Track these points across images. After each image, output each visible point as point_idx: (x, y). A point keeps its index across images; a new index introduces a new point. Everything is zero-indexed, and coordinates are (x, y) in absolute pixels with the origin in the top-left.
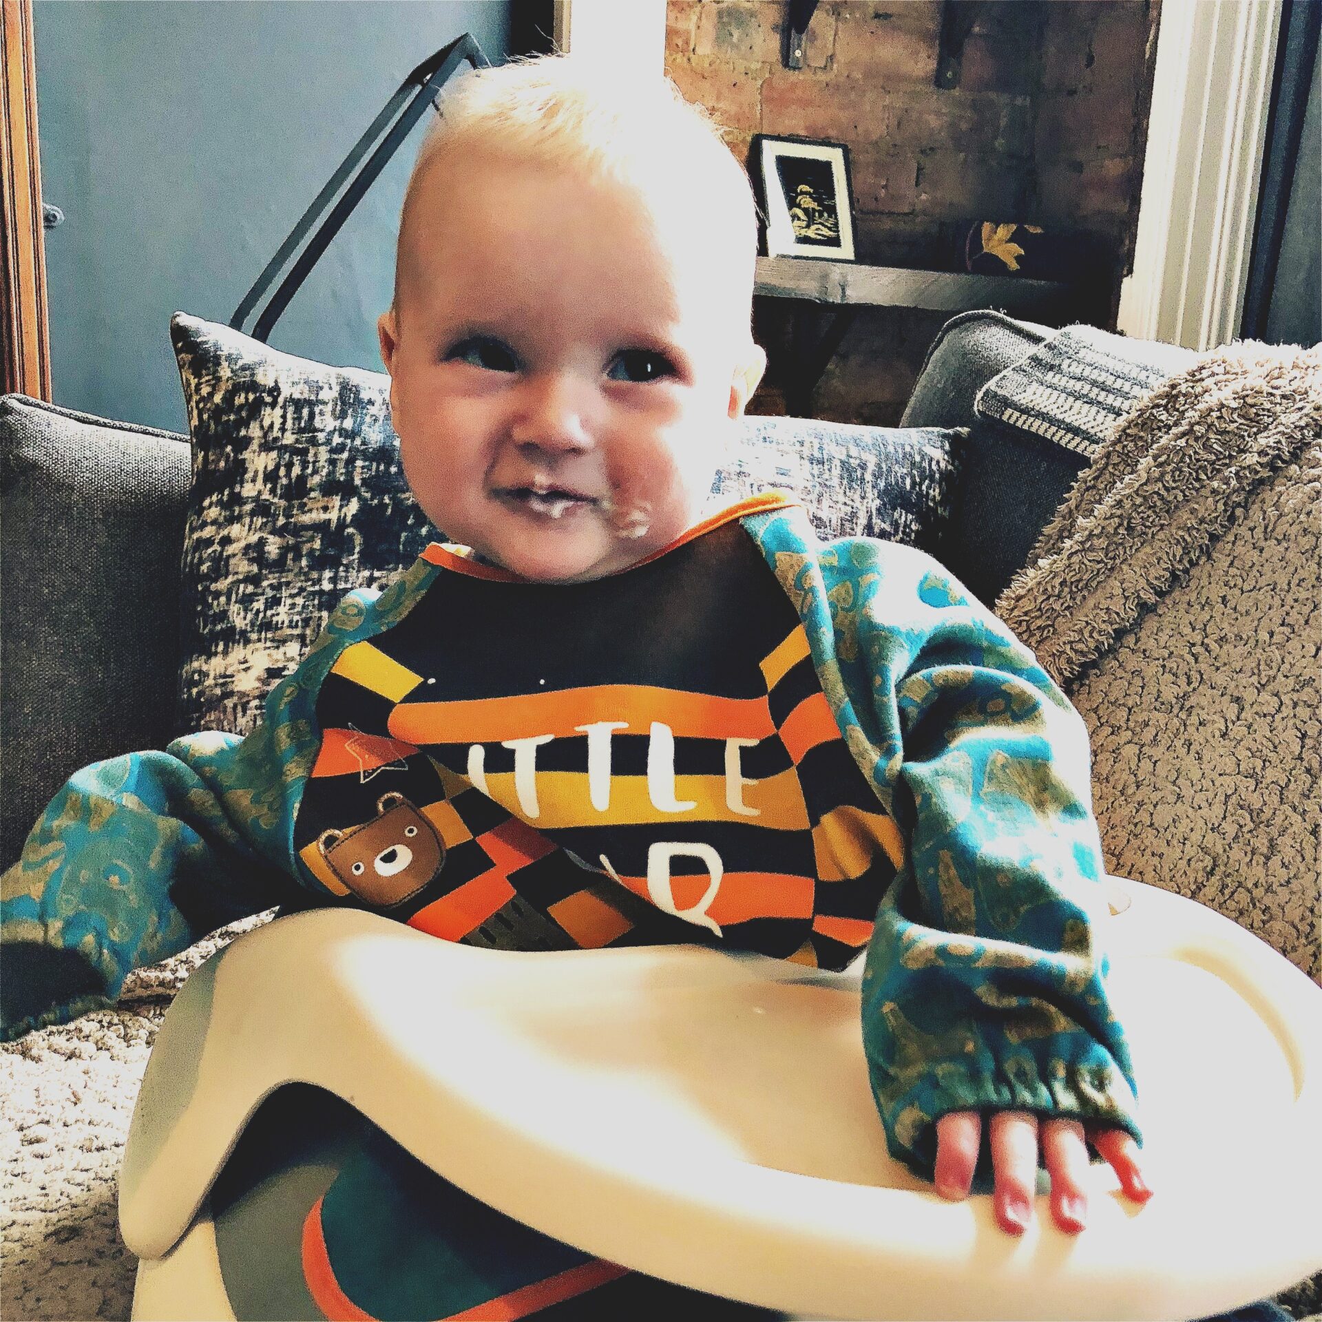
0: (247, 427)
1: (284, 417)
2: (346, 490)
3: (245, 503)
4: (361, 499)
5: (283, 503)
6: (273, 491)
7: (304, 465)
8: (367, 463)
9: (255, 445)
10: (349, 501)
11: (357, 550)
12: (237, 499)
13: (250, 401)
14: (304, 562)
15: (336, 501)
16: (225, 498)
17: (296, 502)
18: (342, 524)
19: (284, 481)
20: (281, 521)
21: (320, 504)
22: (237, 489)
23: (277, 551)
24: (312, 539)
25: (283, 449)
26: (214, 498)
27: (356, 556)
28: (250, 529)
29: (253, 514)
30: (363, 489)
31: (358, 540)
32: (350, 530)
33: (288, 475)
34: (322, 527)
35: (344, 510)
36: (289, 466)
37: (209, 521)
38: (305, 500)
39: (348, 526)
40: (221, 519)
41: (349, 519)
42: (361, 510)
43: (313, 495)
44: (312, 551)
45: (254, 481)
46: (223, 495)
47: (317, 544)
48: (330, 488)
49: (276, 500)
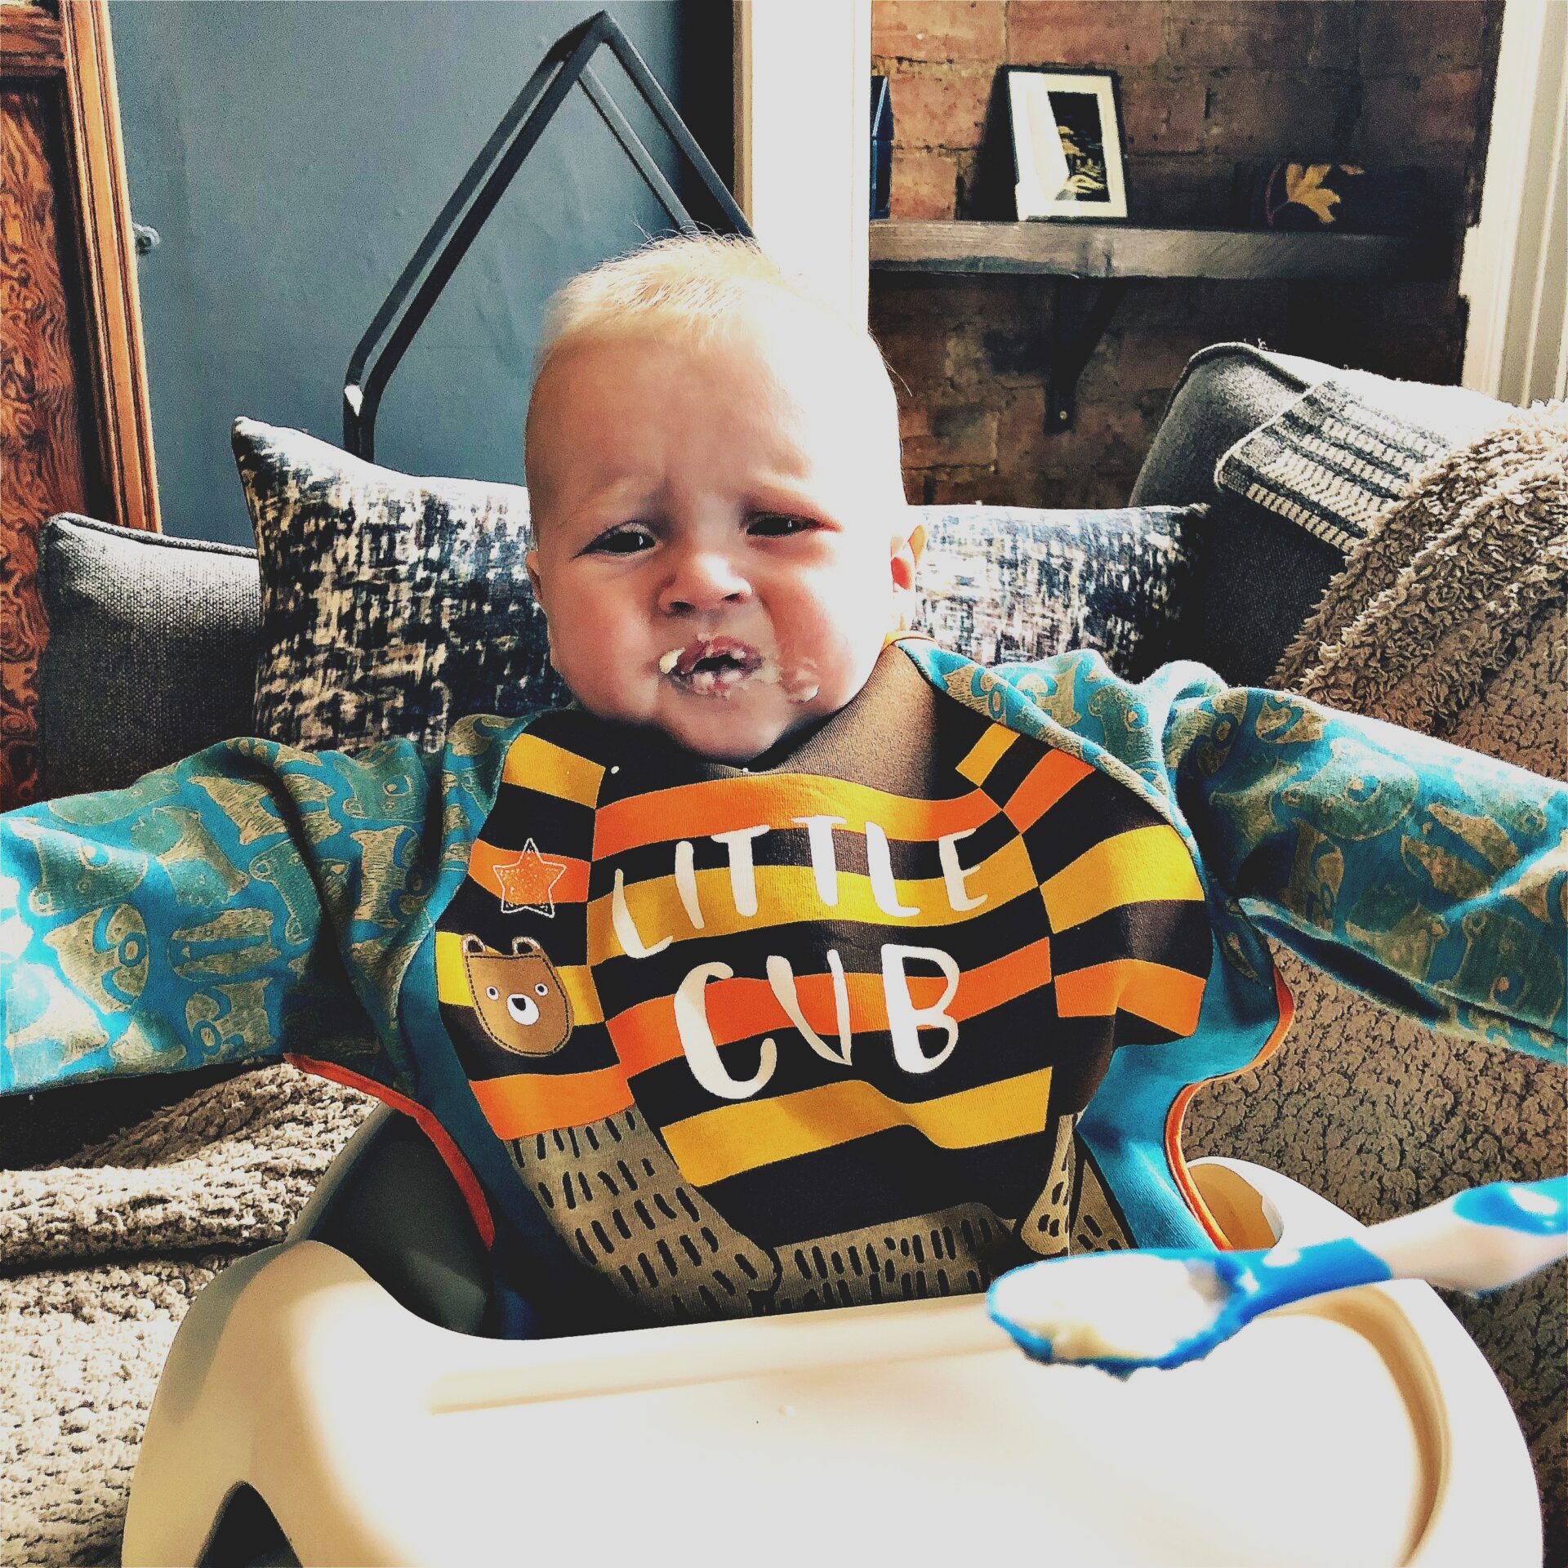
0: (319, 561)
1: (360, 547)
2: (432, 635)
3: (318, 653)
4: (450, 647)
5: (360, 652)
6: (348, 639)
7: (384, 605)
8: (456, 602)
9: (327, 583)
10: (436, 648)
11: (446, 707)
12: (309, 648)
13: (321, 528)
14: (385, 724)
15: (421, 648)
16: (296, 646)
17: (375, 651)
18: (428, 676)
19: (361, 626)
20: (358, 674)
21: (403, 653)
22: (308, 636)
23: (354, 710)
24: (394, 696)
25: (359, 587)
26: (284, 645)
27: (444, 715)
28: (324, 683)
29: (326, 665)
30: (452, 633)
31: (446, 695)
32: (438, 684)
33: (365, 618)
34: (404, 681)
35: (430, 659)
36: (367, 607)
37: (278, 673)
38: (386, 648)
39: (434, 680)
40: (292, 671)
41: (436, 669)
42: (448, 659)
43: (394, 641)
44: (394, 709)
45: (327, 625)
46: (293, 643)
47: (399, 702)
48: (413, 632)
49: (352, 649)
